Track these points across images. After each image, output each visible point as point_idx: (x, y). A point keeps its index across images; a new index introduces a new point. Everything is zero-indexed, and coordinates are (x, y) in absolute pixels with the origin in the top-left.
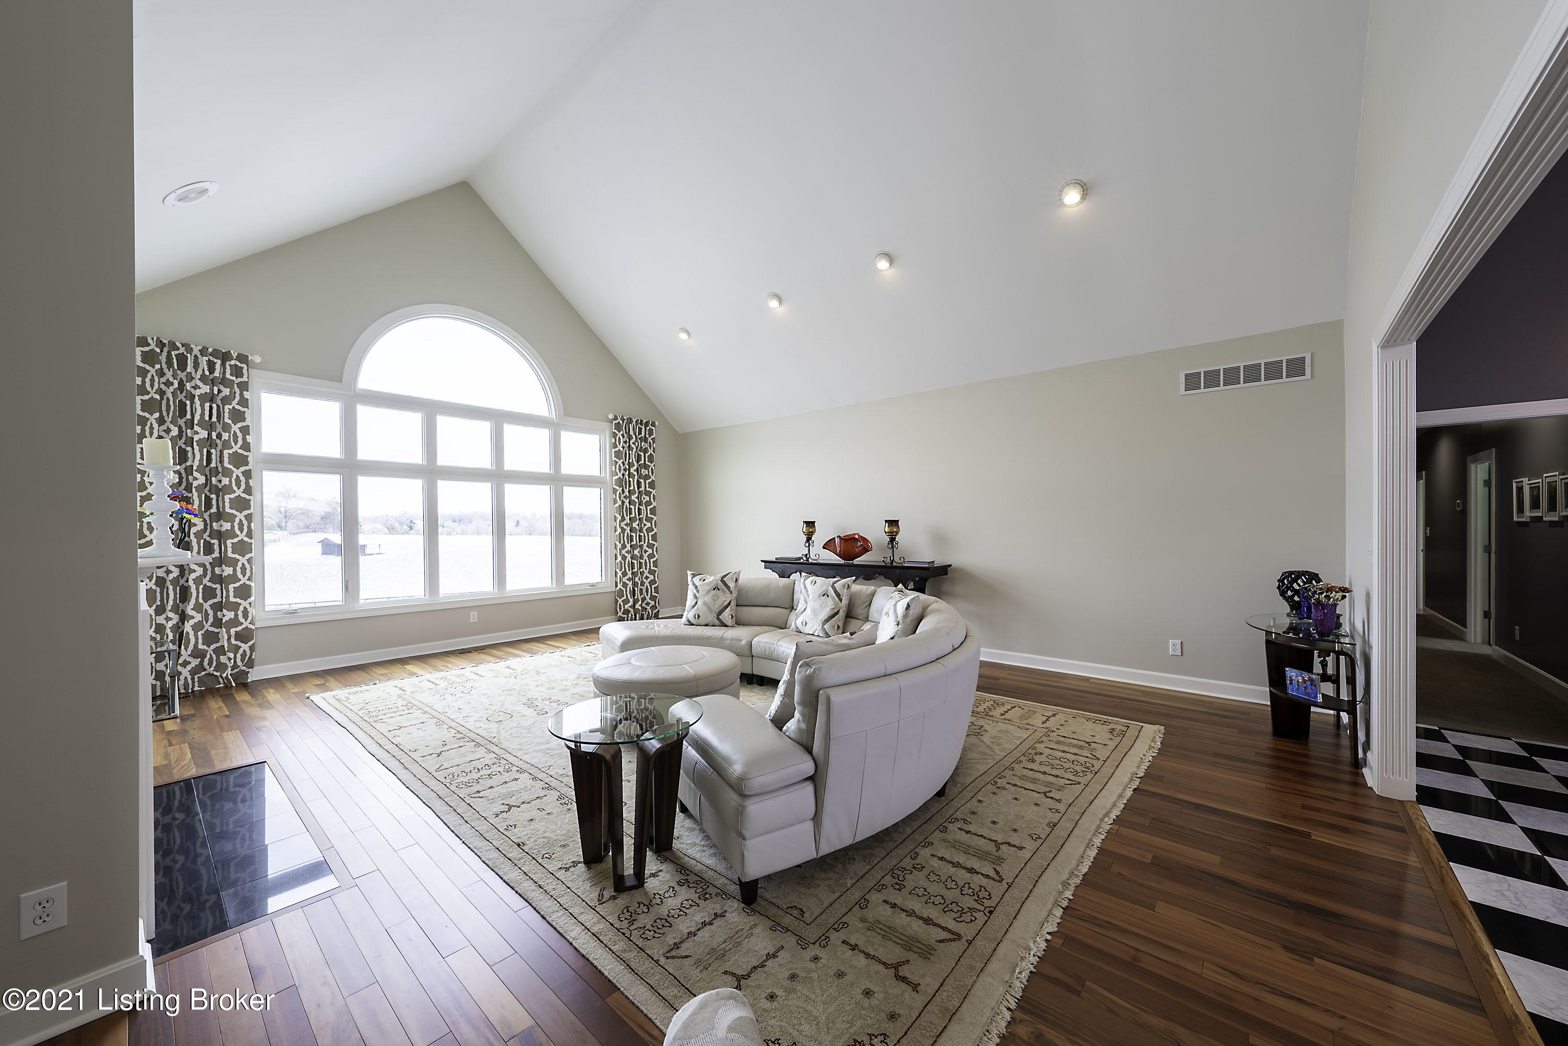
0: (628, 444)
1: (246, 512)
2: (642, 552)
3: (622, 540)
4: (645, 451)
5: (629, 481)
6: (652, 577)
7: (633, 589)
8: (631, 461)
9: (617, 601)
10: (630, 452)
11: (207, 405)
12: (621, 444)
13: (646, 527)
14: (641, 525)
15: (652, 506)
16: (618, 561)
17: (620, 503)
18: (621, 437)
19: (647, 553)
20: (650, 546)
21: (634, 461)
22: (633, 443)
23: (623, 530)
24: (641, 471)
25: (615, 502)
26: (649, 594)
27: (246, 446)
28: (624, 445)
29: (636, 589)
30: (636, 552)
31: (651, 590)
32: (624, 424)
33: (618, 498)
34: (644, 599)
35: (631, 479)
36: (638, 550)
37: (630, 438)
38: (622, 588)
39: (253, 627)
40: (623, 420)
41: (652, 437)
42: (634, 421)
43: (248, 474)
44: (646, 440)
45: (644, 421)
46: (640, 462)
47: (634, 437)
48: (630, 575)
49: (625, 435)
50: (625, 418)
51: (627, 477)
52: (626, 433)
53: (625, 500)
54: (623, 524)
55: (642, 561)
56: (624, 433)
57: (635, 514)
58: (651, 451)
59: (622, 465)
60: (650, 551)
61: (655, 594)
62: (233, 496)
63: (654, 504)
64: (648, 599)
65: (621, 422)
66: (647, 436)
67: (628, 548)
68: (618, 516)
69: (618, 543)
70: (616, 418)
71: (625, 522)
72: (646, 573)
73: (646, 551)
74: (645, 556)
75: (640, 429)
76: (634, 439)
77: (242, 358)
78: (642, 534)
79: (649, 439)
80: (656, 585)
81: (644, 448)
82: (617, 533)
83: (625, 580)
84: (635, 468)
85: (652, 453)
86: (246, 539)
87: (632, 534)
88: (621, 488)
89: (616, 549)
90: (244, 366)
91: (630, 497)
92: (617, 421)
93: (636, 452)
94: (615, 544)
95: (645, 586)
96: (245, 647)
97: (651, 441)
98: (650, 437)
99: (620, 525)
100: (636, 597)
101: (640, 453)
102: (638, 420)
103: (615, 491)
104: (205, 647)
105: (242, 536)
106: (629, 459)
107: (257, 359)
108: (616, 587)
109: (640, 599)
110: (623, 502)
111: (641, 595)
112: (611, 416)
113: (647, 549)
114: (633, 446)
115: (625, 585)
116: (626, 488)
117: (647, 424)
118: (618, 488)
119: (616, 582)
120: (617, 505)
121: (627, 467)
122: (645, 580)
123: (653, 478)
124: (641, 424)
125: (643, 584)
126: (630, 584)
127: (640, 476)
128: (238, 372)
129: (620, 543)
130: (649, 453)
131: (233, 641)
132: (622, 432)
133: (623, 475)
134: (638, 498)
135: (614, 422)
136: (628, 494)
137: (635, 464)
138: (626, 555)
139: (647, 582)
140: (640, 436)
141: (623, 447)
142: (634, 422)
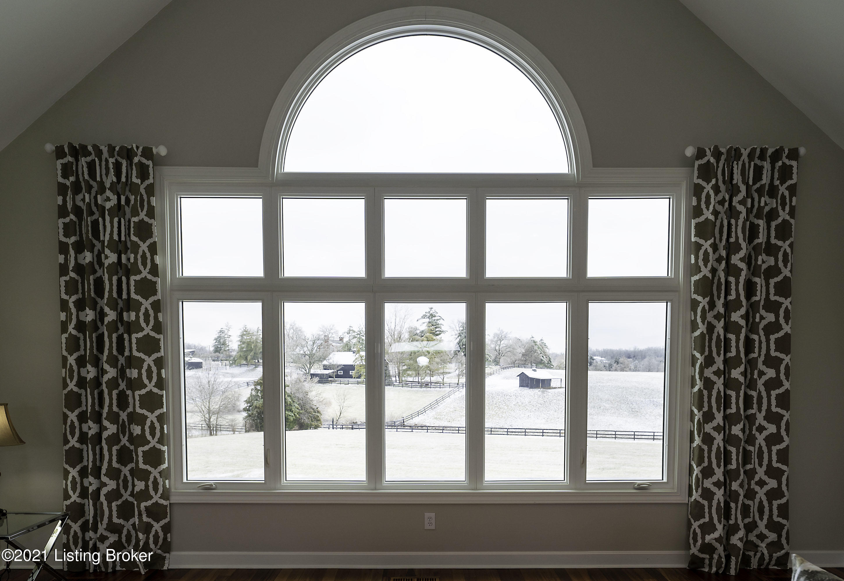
0: (727, 205)
1: (155, 356)
2: (751, 430)
3: (706, 405)
4: (772, 215)
5: (728, 283)
6: (773, 484)
7: (727, 504)
8: (732, 240)
9: (689, 525)
10: (733, 221)
11: (116, 220)
12: (711, 208)
13: (764, 378)
14: (752, 374)
15: (781, 334)
16: (695, 445)
17: (702, 328)
18: (712, 193)
19: (765, 433)
20: (772, 418)
21: (741, 241)
22: (740, 202)
23: (708, 384)
24: (756, 260)
25: (694, 326)
26: (766, 517)
27: (154, 270)
28: (719, 208)
29: (733, 505)
30: (736, 430)
31: (771, 510)
32: (721, 165)
33: (699, 320)
34: (750, 527)
35: (732, 279)
36: (740, 426)
37: (733, 190)
38: (700, 500)
39: (165, 503)
40: (717, 154)
41: (790, 182)
42: (745, 153)
43: (157, 306)
44: (773, 192)
45: (770, 151)
46: (757, 241)
47: (743, 188)
48: (719, 474)
49: (723, 187)
50: (723, 150)
51: (722, 275)
52: (724, 182)
53: (715, 322)
54: (709, 373)
55: (751, 448)
56: (720, 183)
57: (738, 351)
58: (784, 215)
59: (710, 250)
60: (772, 429)
61: (780, 520)
62: (140, 335)
63: (787, 329)
64: (762, 526)
65: (712, 160)
66: (777, 182)
67: (719, 418)
68: (698, 355)
69: (696, 411)
70: (700, 153)
71: (714, 368)
72: (761, 473)
73: (761, 429)
74: (760, 439)
75: (758, 171)
76: (743, 192)
77: (148, 153)
78: (754, 394)
79: (783, 190)
80: (783, 501)
81: (767, 209)
82: (696, 389)
83: (708, 483)
84: (742, 253)
85: (788, 217)
86: (155, 390)
87: (729, 392)
88: (707, 299)
89: (692, 420)
90: (150, 163)
91: (727, 316)
92: (704, 161)
93: (747, 219)
94: (692, 412)
95: (757, 500)
96: (157, 526)
97: (787, 193)
98: (782, 184)
99: (701, 373)
100: (732, 522)
101: (756, 221)
102: (753, 150)
103: (694, 304)
104: (121, 521)
105: (151, 387)
106: (729, 236)
107: (163, 151)
108: (690, 495)
109: (741, 526)
110: (711, 328)
111: (743, 519)
112: (690, 152)
113: (764, 423)
114: (741, 208)
115: (707, 494)
116: (719, 298)
117: (776, 156)
118: (699, 298)
119: (690, 487)
120: (697, 333)
121: (724, 253)
122: (757, 488)
123: (786, 272)
124: (762, 157)
125: (750, 494)
126: (719, 494)
127: (754, 270)
128: (144, 174)
129: (700, 409)
130: (780, 220)
131: (145, 519)
132: (714, 181)
133: (714, 271)
134: (746, 317)
135: (697, 163)
136: (722, 311)
137: (744, 245)
138: (715, 434)
139: (761, 493)
140: (758, 185)
141: (716, 213)
142: (745, 156)
